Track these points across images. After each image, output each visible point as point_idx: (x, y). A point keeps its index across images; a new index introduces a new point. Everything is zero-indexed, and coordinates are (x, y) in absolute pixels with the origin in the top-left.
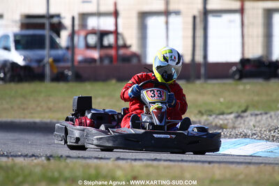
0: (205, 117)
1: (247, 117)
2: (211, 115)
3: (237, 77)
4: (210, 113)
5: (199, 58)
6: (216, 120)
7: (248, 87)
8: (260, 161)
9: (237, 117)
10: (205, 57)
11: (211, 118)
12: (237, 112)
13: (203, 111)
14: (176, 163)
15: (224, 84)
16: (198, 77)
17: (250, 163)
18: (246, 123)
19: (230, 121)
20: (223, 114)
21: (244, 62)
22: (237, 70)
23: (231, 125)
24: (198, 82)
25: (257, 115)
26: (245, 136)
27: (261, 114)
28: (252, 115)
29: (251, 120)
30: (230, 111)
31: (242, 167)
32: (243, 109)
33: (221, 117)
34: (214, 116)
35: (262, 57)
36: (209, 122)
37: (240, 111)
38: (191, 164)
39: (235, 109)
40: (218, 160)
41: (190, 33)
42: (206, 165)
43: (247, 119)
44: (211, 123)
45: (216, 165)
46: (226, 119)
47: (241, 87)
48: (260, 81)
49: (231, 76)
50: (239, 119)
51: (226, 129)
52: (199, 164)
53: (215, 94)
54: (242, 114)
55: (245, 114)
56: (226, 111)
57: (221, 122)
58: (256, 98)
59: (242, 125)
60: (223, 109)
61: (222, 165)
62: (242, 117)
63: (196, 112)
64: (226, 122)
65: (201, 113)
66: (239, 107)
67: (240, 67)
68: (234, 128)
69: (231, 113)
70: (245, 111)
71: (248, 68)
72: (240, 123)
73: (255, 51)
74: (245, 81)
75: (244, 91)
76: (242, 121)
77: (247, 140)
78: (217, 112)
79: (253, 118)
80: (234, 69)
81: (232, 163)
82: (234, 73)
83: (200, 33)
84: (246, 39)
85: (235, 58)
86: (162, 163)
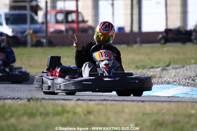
0: (140, 70)
1: (170, 69)
2: (144, 69)
3: (163, 41)
4: (144, 67)
5: (136, 29)
6: (148, 73)
7: (170, 49)
8: (179, 100)
9: (163, 70)
10: (140, 28)
11: (144, 71)
12: (163, 66)
13: (139, 66)
14: (119, 103)
15: (154, 47)
16: (135, 43)
17: (171, 101)
18: (169, 74)
19: (158, 73)
20: (153, 68)
21: (168, 31)
22: (163, 37)
23: (158, 75)
24: (135, 46)
25: (176, 68)
26: (168, 83)
27: (180, 68)
28: (173, 68)
29: (173, 72)
30: (158, 66)
31: (165, 104)
32: (167, 64)
33: (152, 70)
34: (146, 70)
35: (180, 27)
36: (143, 74)
37: (165, 66)
38: (129, 103)
39: (162, 64)
40: (149, 100)
41: (129, 12)
42: (141, 103)
43: (170, 71)
44: (144, 75)
45: (147, 103)
46: (155, 71)
47: (165, 49)
48: (179, 44)
49: (159, 42)
50: (164, 71)
51: (155, 78)
52: (135, 103)
53: (147, 54)
54: (167, 68)
55: (169, 68)
56: (155, 66)
57: (152, 74)
58: (176, 57)
59: (166, 76)
60: (153, 64)
61: (152, 103)
62: (166, 70)
63: (134, 66)
64: (155, 73)
65: (137, 68)
66: (165, 63)
67: (164, 35)
68: (160, 77)
69: (159, 67)
70: (168, 66)
71: (170, 35)
72: (165, 74)
73: (175, 24)
74: (168, 44)
75: (167, 51)
76: (167, 73)
77: (170, 86)
78: (149, 67)
79: (174, 70)
80: (160, 36)
81: (159, 101)
82: (161, 39)
83: (136, 11)
84: (169, 15)
86: (109, 102)
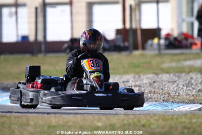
3: (68, 51)
5: (40, 38)
10: (45, 37)
14: (24, 114)
16: (40, 52)
17: (77, 114)
21: (73, 40)
22: (68, 47)
24: (40, 56)
31: (71, 117)
38: (34, 115)
40: (54, 112)
41: (33, 19)
42: (46, 115)
45: (53, 115)
49: (64, 51)
52: (40, 115)
53: (52, 64)
61: (57, 115)
67: (70, 44)
71: (76, 45)
80: (66, 45)
81: (65, 113)
82: (66, 49)
83: (40, 19)
84: (75, 24)
85: (67, 37)
86: (13, 114)
